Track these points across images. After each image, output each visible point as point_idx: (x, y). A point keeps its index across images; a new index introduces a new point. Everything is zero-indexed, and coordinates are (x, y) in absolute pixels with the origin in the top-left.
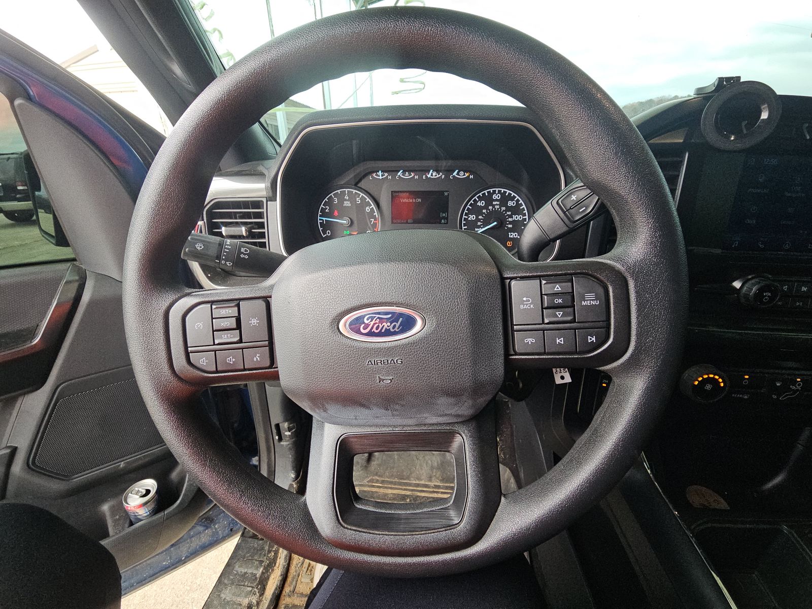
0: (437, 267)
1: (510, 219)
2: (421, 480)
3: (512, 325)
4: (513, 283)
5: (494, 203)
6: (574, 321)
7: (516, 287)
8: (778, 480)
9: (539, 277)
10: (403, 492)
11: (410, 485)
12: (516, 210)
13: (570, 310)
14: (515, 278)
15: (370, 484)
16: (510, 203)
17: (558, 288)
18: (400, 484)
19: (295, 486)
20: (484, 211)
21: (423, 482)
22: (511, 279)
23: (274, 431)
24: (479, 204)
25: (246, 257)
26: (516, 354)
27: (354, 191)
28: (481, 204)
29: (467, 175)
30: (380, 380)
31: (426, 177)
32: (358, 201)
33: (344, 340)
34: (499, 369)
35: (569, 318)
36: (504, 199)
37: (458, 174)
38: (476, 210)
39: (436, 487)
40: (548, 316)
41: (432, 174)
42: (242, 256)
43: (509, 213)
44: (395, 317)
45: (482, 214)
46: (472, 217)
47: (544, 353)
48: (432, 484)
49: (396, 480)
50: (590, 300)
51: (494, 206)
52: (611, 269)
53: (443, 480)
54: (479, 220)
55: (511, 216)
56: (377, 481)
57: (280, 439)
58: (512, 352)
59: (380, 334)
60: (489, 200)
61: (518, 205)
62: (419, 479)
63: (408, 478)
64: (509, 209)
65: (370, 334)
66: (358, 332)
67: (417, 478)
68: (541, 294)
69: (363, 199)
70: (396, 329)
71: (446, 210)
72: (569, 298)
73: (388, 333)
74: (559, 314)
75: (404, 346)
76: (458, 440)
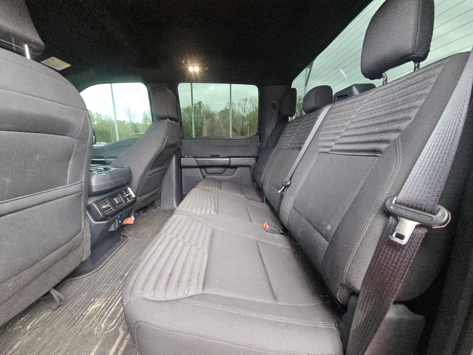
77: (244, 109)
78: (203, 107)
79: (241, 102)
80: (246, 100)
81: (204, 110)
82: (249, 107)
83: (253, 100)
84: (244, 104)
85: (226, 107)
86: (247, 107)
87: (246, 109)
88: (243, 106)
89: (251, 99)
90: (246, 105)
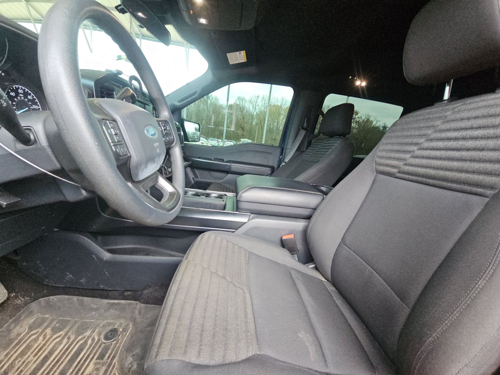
1: (32, 107)
5: (20, 95)
16: (29, 97)
20: (16, 99)
24: (11, 94)
30: (158, 151)
36: (25, 94)
43: (30, 103)
50: (168, 128)
51: (20, 97)
55: (31, 105)
61: (34, 99)
64: (29, 100)
68: (162, 126)
77: (255, 106)
78: (211, 98)
79: (252, 98)
80: (258, 97)
81: (212, 101)
82: (260, 104)
83: (265, 98)
84: (256, 101)
85: (236, 101)
86: (258, 105)
87: (257, 107)
88: (254, 103)
89: (264, 97)
90: (257, 103)
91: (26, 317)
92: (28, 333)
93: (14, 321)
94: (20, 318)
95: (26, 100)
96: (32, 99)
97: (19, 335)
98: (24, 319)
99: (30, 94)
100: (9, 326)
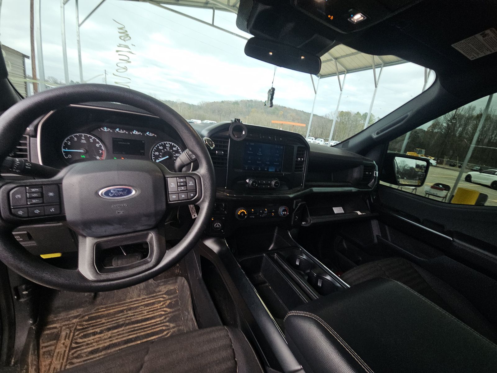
0: (141, 173)
1: (175, 155)
2: (133, 298)
3: (168, 192)
4: (168, 179)
5: (167, 148)
6: (187, 190)
7: (169, 180)
8: (272, 246)
9: (176, 177)
10: (122, 309)
11: (126, 303)
12: (177, 152)
13: (186, 187)
14: (169, 177)
15: (97, 311)
16: (174, 149)
17: (182, 180)
18: (119, 305)
19: (34, 328)
20: (163, 151)
21: (135, 299)
22: (168, 177)
23: (13, 292)
24: (160, 148)
25: (29, 168)
26: (170, 201)
27: (88, 135)
28: (161, 148)
29: (153, 135)
30: (118, 213)
31: (132, 133)
32: (91, 140)
33: (102, 199)
34: (164, 207)
35: (185, 189)
36: (171, 147)
37: (149, 134)
38: (158, 150)
39: (143, 299)
40: (179, 189)
41: (135, 132)
42: (27, 167)
43: (174, 153)
44: (124, 190)
45: (161, 152)
46: (157, 153)
47: (179, 200)
48: (141, 298)
49: (116, 303)
50: (191, 184)
51: (167, 149)
52: (197, 175)
53: (147, 295)
54: (160, 155)
55: (175, 154)
56: (102, 308)
57: (19, 298)
58: (169, 201)
59: (118, 196)
60: (164, 146)
61: (178, 150)
62: (131, 298)
63: (125, 300)
64: (174, 151)
65: (114, 196)
66: (109, 196)
67: (130, 298)
68: (177, 182)
69: (94, 140)
70: (125, 194)
71: (143, 149)
72: (185, 183)
73: (121, 195)
74: (183, 188)
75: (128, 200)
76: (150, 235)
91: (172, 283)
92: (162, 294)
93: (164, 282)
94: (169, 281)
95: (171, 151)
96: (176, 149)
97: (160, 291)
98: (170, 284)
99: (175, 147)
100: (160, 283)
